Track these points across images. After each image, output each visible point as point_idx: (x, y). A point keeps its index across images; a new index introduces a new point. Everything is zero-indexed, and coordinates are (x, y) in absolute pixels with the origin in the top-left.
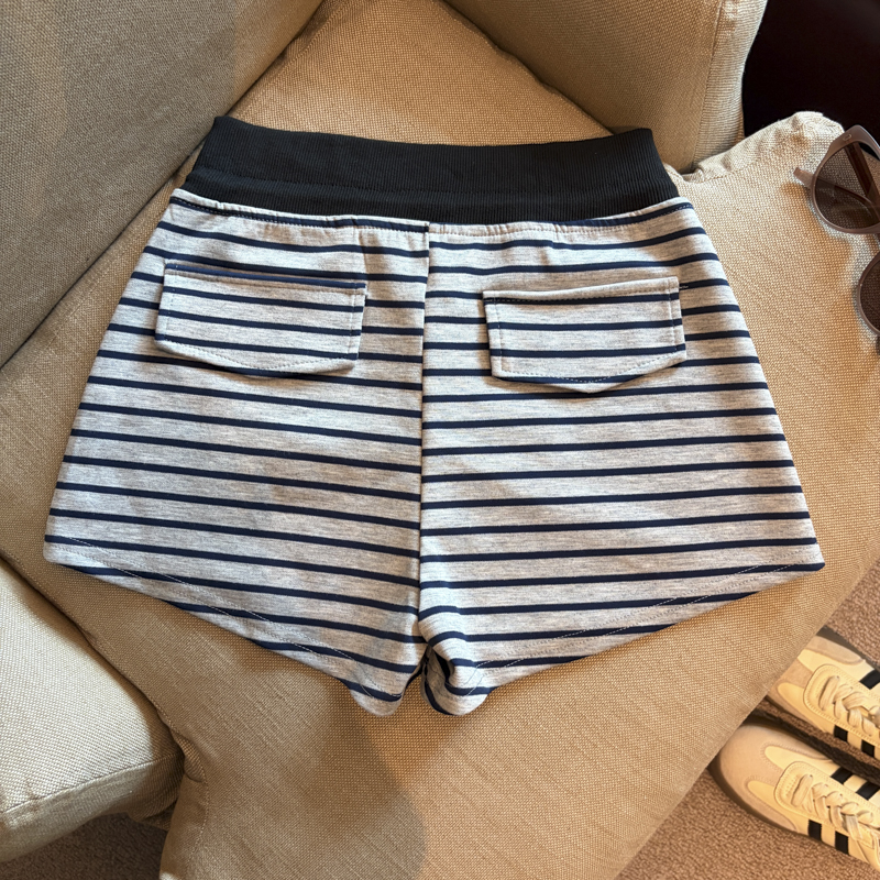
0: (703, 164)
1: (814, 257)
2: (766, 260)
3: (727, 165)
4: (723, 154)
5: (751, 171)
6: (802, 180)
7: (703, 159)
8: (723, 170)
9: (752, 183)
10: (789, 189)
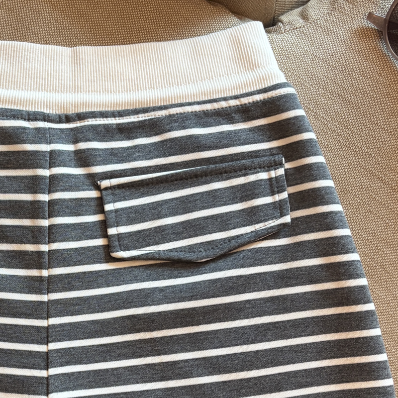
0: (284, 18)
1: (388, 94)
2: (344, 99)
3: (304, 17)
4: (301, 8)
5: (327, 20)
6: (374, 23)
7: (282, 14)
8: (301, 21)
9: (328, 32)
10: (363, 33)
